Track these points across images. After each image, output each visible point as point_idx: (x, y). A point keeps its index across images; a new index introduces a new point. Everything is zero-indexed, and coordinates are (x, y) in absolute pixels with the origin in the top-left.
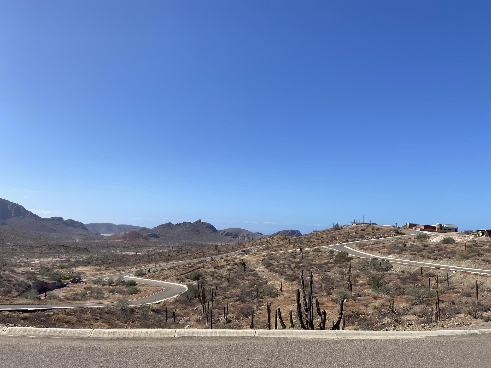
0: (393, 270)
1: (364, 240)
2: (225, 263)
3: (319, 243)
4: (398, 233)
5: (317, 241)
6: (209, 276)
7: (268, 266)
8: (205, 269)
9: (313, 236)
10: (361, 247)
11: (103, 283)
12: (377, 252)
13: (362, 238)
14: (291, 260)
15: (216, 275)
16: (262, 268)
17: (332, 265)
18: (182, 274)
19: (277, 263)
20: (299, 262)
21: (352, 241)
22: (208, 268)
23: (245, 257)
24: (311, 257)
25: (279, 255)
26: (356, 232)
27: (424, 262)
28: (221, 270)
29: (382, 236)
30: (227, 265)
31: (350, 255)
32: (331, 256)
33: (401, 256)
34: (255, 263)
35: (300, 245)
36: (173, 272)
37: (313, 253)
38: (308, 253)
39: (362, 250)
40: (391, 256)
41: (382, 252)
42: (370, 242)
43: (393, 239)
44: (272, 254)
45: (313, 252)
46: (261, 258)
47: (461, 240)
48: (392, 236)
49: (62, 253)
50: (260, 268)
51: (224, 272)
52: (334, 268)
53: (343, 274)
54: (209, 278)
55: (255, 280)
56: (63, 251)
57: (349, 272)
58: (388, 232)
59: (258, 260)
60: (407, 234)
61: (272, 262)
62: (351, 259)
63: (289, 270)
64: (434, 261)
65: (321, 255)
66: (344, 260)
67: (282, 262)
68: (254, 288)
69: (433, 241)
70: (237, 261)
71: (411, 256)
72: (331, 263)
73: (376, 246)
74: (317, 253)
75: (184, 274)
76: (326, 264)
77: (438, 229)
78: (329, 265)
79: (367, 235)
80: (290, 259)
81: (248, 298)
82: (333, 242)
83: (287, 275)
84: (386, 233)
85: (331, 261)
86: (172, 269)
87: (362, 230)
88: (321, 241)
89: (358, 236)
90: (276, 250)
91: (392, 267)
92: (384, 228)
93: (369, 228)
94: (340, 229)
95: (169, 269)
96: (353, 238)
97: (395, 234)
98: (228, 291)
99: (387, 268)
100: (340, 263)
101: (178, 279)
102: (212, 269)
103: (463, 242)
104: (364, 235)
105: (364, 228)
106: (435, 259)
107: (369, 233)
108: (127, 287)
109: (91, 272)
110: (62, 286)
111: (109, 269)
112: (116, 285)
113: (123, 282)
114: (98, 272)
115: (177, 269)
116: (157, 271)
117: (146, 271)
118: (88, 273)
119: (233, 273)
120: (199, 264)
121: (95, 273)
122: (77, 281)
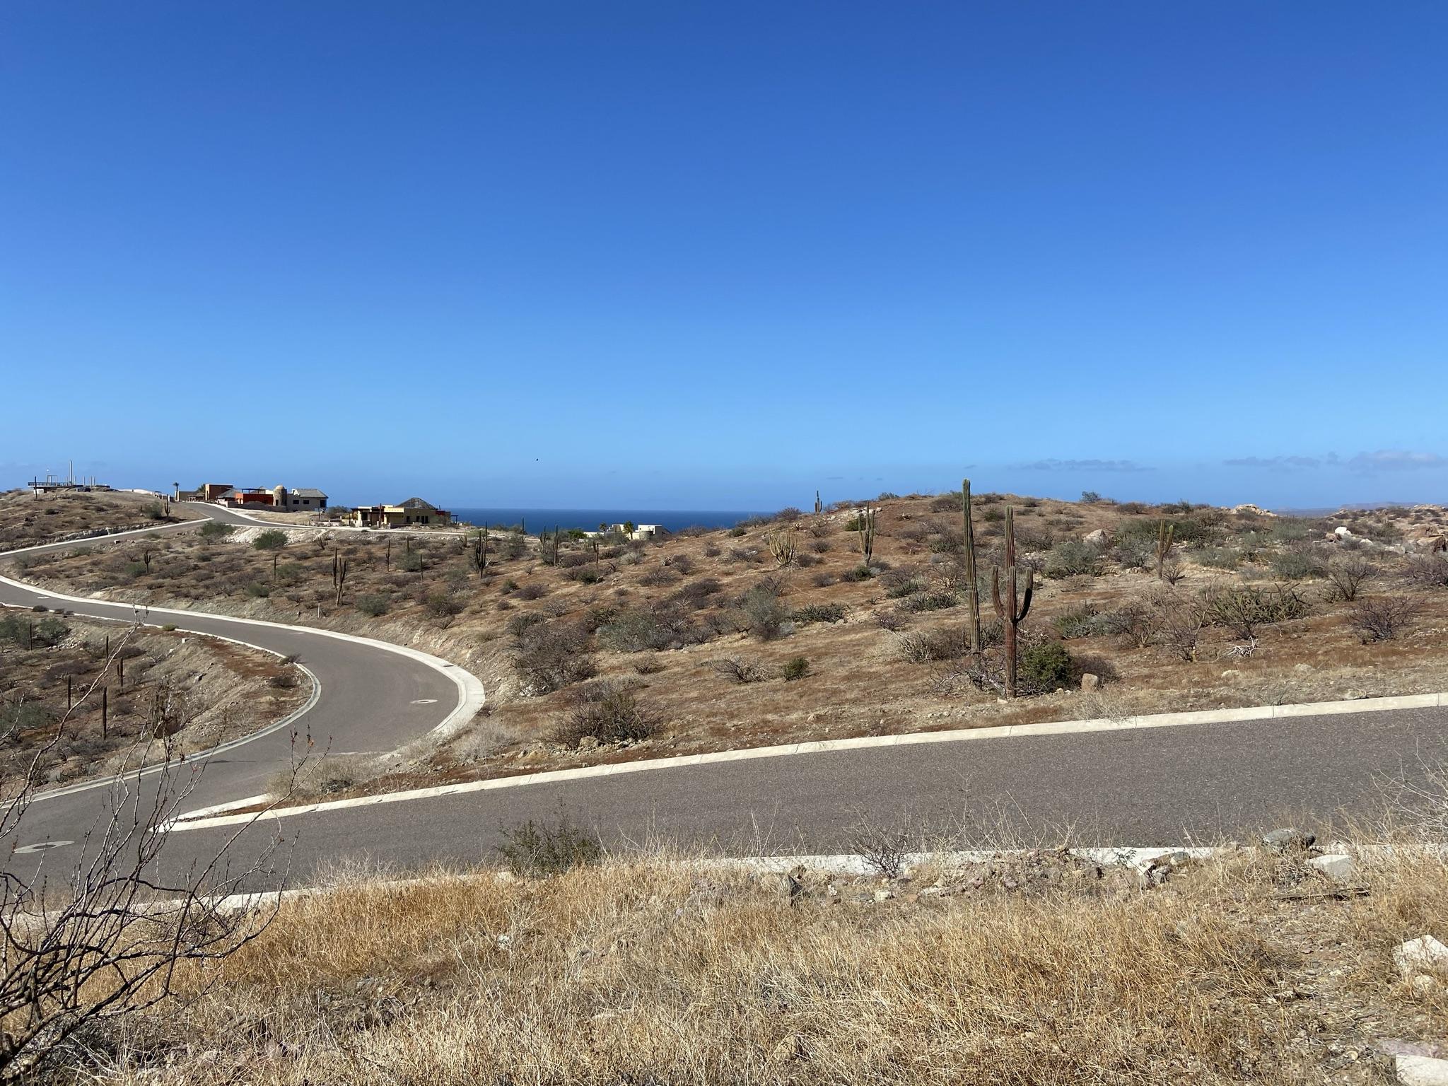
0: (66, 643)
1: (50, 542)
4: (158, 517)
13: (43, 537)
29: (107, 528)
42: (61, 551)
47: (301, 536)
48: (140, 528)
58: (130, 515)
60: (183, 520)
71: (147, 593)
73: (74, 562)
79: (62, 527)
87: (51, 512)
89: (31, 530)
92: (124, 503)
93: (77, 503)
97: (148, 520)
99: (55, 636)
103: (303, 541)
104: (51, 528)
105: (60, 502)
106: (197, 598)
107: (71, 522)
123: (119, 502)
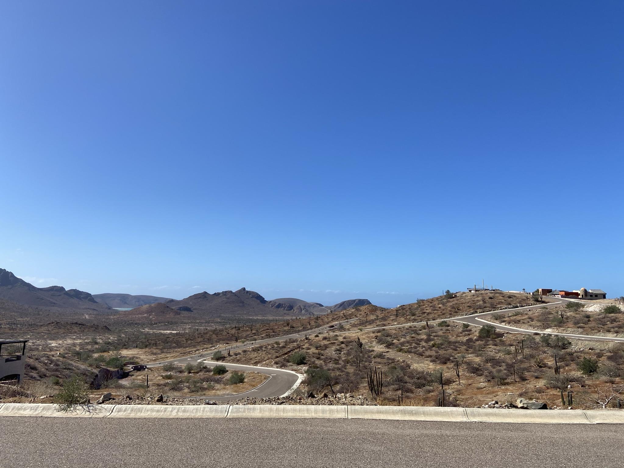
1: (497, 310)
2: (326, 342)
3: (439, 315)
5: (434, 312)
6: (316, 359)
8: (305, 350)
9: (419, 306)
10: (499, 319)
11: (179, 370)
14: (415, 337)
15: (323, 357)
16: (382, 348)
18: (277, 357)
19: (398, 341)
20: (429, 340)
21: (482, 312)
22: (309, 349)
23: (350, 334)
24: (441, 333)
25: (394, 332)
26: (483, 301)
27: (603, 336)
28: (327, 351)
29: (518, 305)
30: (330, 344)
32: (467, 331)
33: (565, 329)
34: (367, 341)
36: (262, 354)
37: (439, 328)
38: (433, 328)
39: (504, 324)
42: (507, 313)
43: (536, 308)
44: (383, 330)
45: (438, 326)
46: (372, 335)
48: (531, 305)
49: (76, 332)
50: (379, 348)
51: (331, 352)
52: (489, 347)
54: (319, 362)
55: (389, 363)
56: (77, 331)
58: (524, 300)
59: (368, 337)
60: (549, 302)
61: (389, 339)
62: (501, 334)
63: (426, 351)
64: (617, 335)
65: (453, 330)
67: (403, 340)
69: (590, 311)
70: (341, 339)
72: (477, 340)
74: (445, 328)
75: (280, 356)
76: (470, 341)
77: (582, 295)
79: (499, 304)
82: (458, 314)
84: (523, 301)
86: (259, 350)
88: (441, 312)
89: (488, 305)
90: (384, 325)
91: (570, 343)
93: (496, 295)
94: (453, 298)
95: (254, 350)
96: (483, 308)
97: (534, 302)
100: (492, 341)
101: (276, 363)
102: (314, 350)
104: (495, 304)
106: (616, 332)
107: (501, 302)
108: (214, 374)
109: (145, 357)
110: (125, 375)
111: (167, 352)
112: (197, 373)
113: (205, 368)
114: (155, 356)
115: (265, 351)
116: (240, 354)
117: (225, 353)
118: (142, 357)
119: (344, 354)
120: (292, 344)
121: (153, 357)
122: (139, 368)
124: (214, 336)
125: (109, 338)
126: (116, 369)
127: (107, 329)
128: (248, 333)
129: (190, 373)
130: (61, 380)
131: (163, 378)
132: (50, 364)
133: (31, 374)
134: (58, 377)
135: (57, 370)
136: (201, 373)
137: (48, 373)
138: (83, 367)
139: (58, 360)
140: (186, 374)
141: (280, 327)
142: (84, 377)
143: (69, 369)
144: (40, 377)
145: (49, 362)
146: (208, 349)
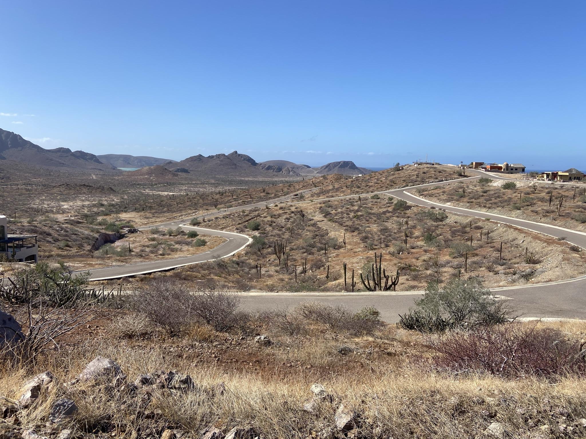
0: (448, 221)
1: (425, 184)
2: (281, 212)
3: (377, 188)
4: (461, 175)
5: (375, 185)
6: (268, 226)
7: (327, 215)
8: (262, 219)
9: (371, 178)
10: (421, 192)
11: (163, 233)
12: (436, 199)
13: (423, 181)
14: (349, 208)
15: (274, 224)
16: (320, 217)
17: (391, 214)
18: (239, 224)
19: (335, 212)
20: (358, 211)
21: (412, 186)
22: (265, 217)
23: (302, 205)
24: (370, 205)
25: (336, 203)
26: (417, 175)
27: (479, 211)
28: (279, 219)
29: (443, 179)
30: (283, 213)
31: (409, 203)
32: (389, 203)
33: (459, 203)
34: (312, 211)
35: (358, 190)
36: (229, 221)
37: (371, 200)
38: (367, 200)
39: (421, 197)
40: (449, 204)
41: (441, 199)
42: (430, 187)
43: (454, 183)
44: (329, 201)
45: (371, 198)
46: (318, 206)
47: (522, 185)
48: (454, 179)
49: (84, 193)
50: (318, 217)
51: (282, 221)
52: (392, 218)
53: (400, 224)
54: (269, 228)
55: (316, 231)
56: (85, 191)
57: (407, 223)
58: (450, 174)
59: (314, 207)
60: (469, 177)
61: (329, 209)
62: (409, 207)
63: (348, 221)
65: (380, 203)
66: (402, 209)
67: (339, 210)
68: (317, 239)
69: (494, 186)
70: (293, 209)
71: (468, 204)
72: (389, 212)
73: (436, 191)
74: (375, 200)
75: (242, 223)
76: (384, 213)
77: (504, 169)
78: (388, 215)
79: (428, 178)
80: (348, 206)
81: (315, 250)
82: (393, 187)
83: (347, 226)
84: (449, 175)
85: (390, 209)
86: (227, 218)
87: (424, 173)
88: (380, 186)
89: (419, 179)
90: (333, 197)
91: (447, 217)
92: (448, 170)
93: (432, 169)
94: (400, 170)
95: (223, 217)
96: (414, 182)
97: (457, 176)
98: (292, 243)
99: (443, 218)
100: (399, 213)
101: (237, 229)
102: (269, 218)
103: (524, 187)
104: (425, 178)
105: (426, 169)
106: (489, 208)
107: (431, 177)
108: (188, 237)
109: (139, 220)
110: (121, 237)
111: (157, 217)
112: (176, 236)
113: (182, 232)
114: (147, 220)
115: (232, 218)
116: (212, 220)
117: (200, 219)
118: (137, 220)
119: (291, 222)
120: (255, 212)
121: (145, 221)
122: (133, 231)
123: (446, 169)
124: (201, 201)
125: (114, 200)
126: (114, 233)
127: (112, 190)
128: (230, 198)
129: (170, 236)
130: (70, 243)
131: (149, 240)
132: (61, 231)
133: (47, 239)
134: (67, 240)
135: (66, 236)
136: (179, 236)
137: (60, 238)
138: (86, 232)
139: (67, 227)
140: (167, 236)
141: (257, 193)
142: (87, 240)
143: (76, 234)
144: (54, 241)
145: (60, 229)
146: (190, 215)
